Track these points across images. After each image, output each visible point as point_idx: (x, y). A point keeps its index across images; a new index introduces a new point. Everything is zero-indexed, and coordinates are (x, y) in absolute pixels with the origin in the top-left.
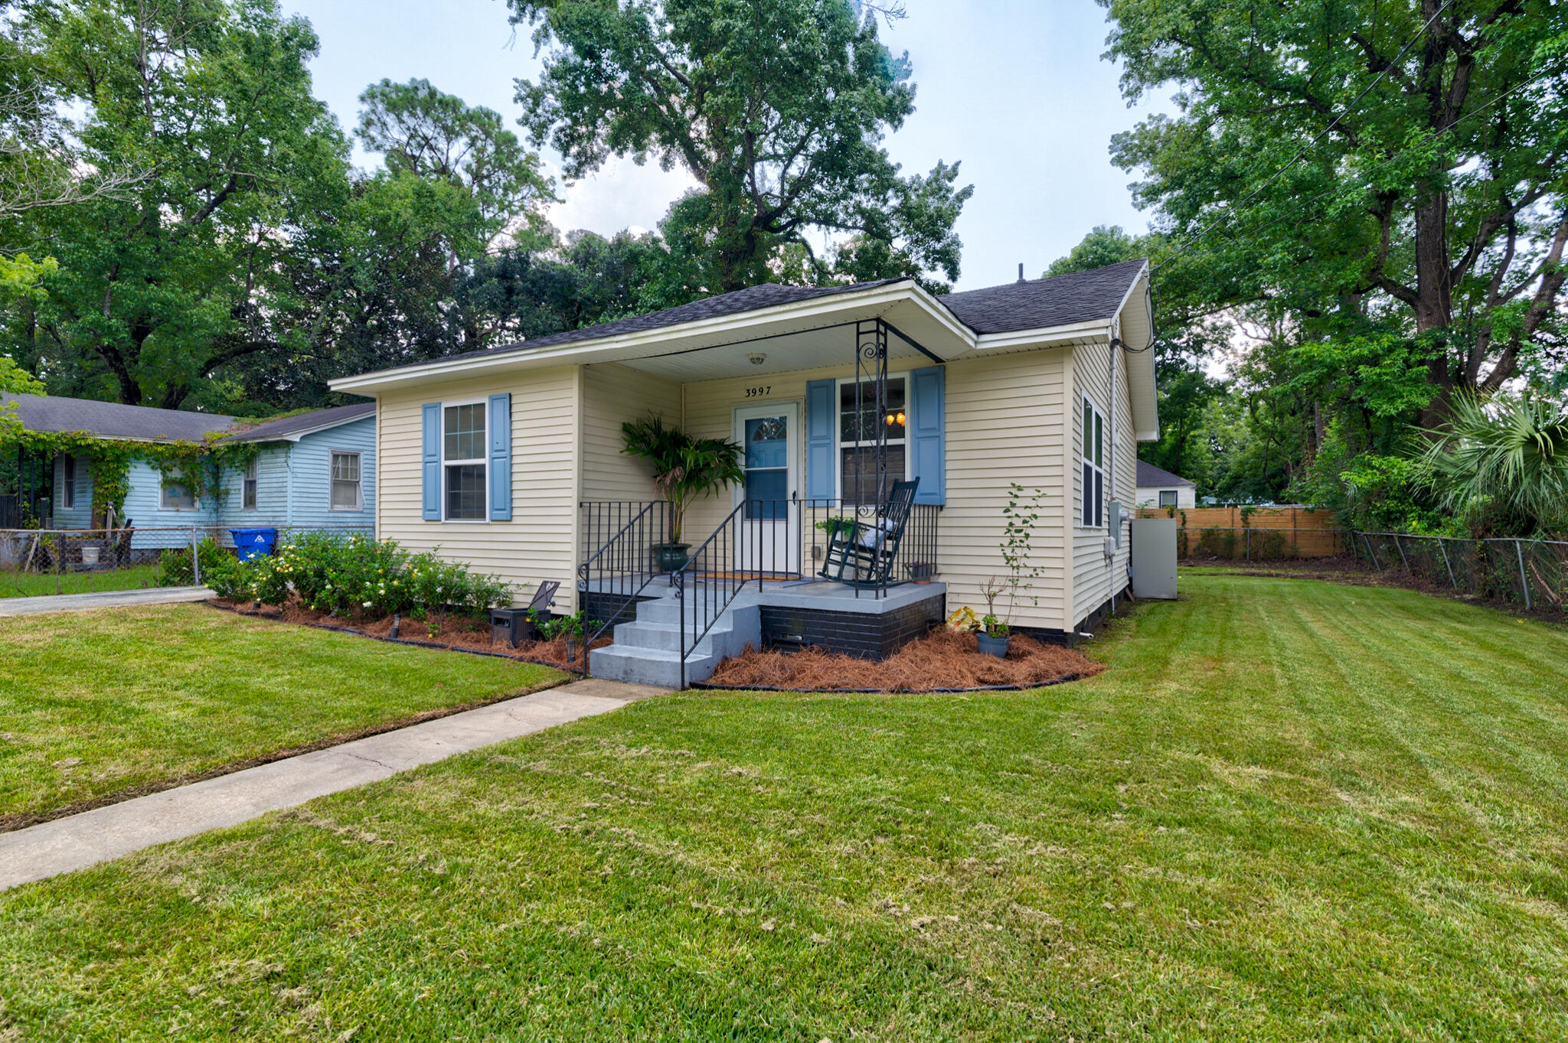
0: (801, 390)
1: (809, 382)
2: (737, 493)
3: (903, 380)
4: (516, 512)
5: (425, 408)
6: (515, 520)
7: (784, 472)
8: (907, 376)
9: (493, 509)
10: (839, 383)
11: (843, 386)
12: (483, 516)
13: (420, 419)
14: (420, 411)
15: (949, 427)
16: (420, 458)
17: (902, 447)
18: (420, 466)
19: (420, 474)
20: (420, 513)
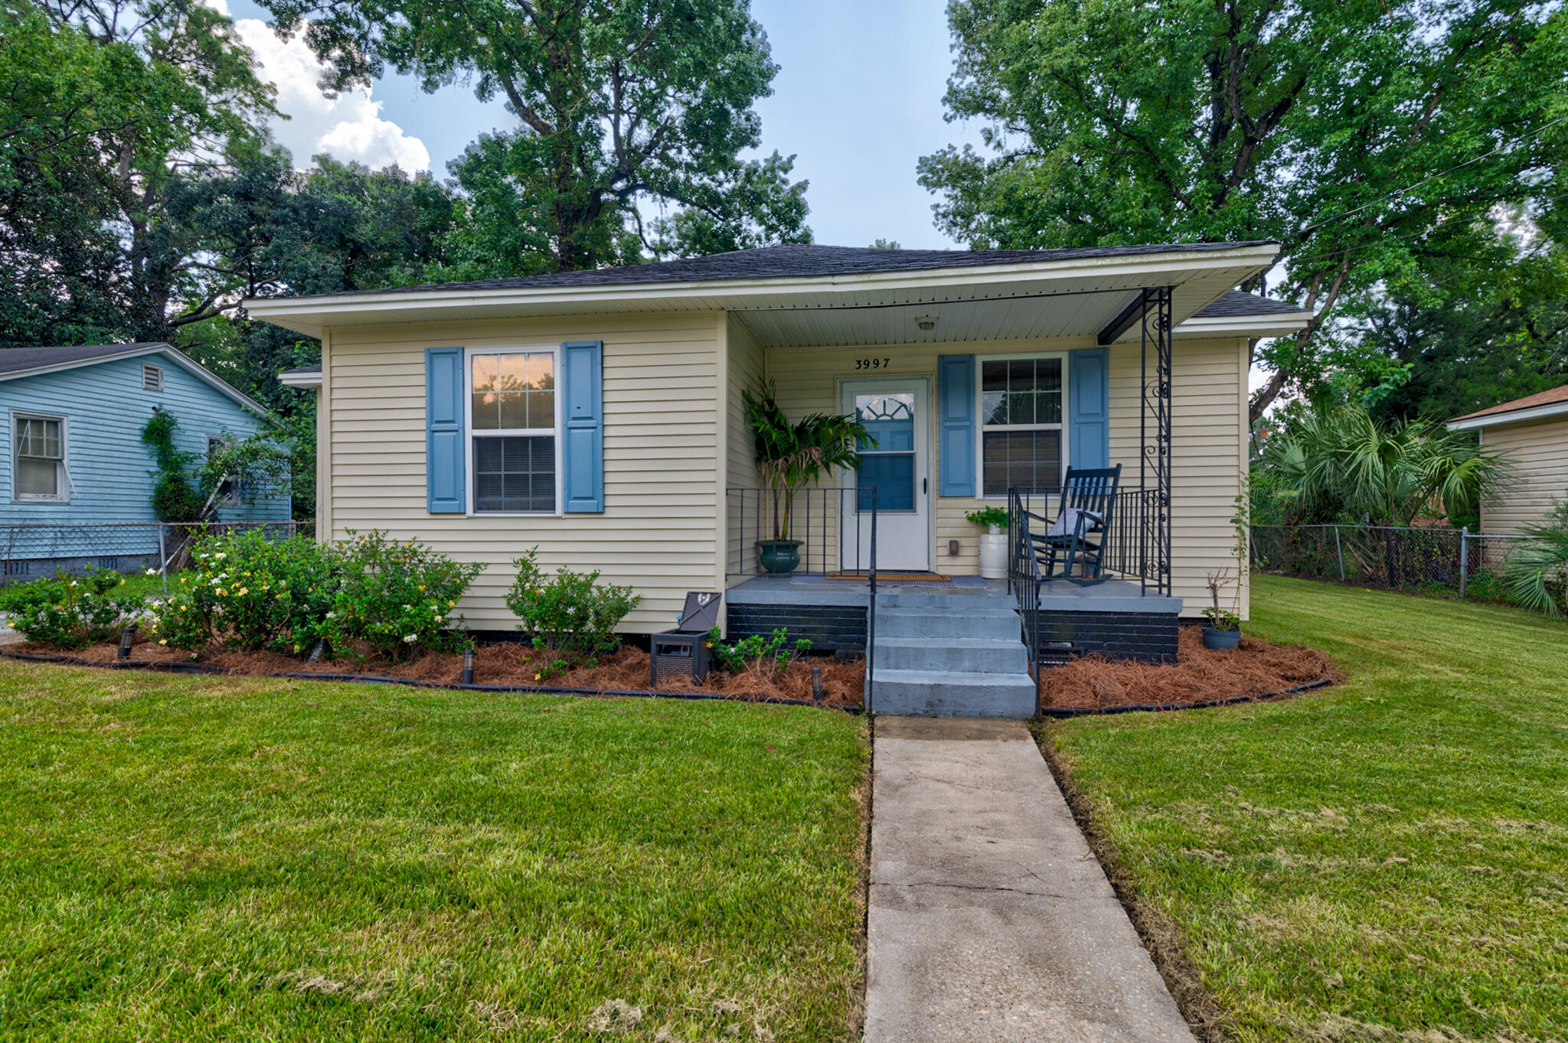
0: (931, 364)
1: (941, 357)
2: (846, 477)
3: (1059, 361)
4: (609, 501)
5: (432, 355)
6: (609, 513)
7: (910, 458)
8: (1065, 358)
9: (569, 495)
10: (979, 360)
11: (985, 364)
12: (551, 507)
13: (422, 369)
14: (421, 358)
15: (1112, 413)
16: (423, 425)
17: (1057, 434)
18: (423, 436)
19: (423, 447)
20: (424, 503)
